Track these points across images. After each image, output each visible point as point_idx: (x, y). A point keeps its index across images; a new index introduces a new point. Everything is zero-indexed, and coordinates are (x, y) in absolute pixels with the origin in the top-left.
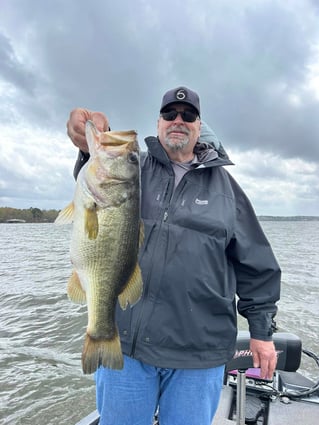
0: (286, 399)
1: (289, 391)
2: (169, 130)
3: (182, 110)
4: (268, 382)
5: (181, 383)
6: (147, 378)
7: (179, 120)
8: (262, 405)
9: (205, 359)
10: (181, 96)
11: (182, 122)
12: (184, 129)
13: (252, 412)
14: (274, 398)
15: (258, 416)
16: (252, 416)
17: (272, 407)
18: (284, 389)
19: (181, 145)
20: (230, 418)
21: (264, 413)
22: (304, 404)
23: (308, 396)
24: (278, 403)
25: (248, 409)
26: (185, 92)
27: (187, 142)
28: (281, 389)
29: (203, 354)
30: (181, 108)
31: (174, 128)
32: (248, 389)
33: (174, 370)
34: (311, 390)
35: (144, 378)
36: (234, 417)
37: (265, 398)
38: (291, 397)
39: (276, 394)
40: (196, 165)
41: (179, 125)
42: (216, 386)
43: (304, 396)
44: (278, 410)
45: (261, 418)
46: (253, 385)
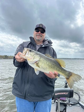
0: (71, 105)
1: (71, 103)
2: (37, 35)
3: (41, 30)
4: (66, 101)
5: (40, 104)
6: (30, 104)
7: (40, 32)
8: (65, 107)
9: (45, 98)
10: (41, 26)
11: (40, 33)
12: (41, 35)
13: (62, 109)
14: (67, 105)
15: (63, 110)
16: (62, 110)
17: (67, 107)
18: (70, 102)
19: (39, 39)
20: (56, 111)
21: (65, 109)
22: (75, 106)
23: (76, 104)
24: (69, 106)
25: (61, 108)
26: (42, 25)
27: (41, 39)
28: (69, 103)
29: (44, 97)
30: (41, 29)
31: (38, 34)
32: (60, 103)
33: (37, 102)
34: (77, 102)
35: (29, 104)
36: (57, 111)
37: (65, 105)
38: (72, 105)
39: (68, 104)
40: (42, 46)
41: (40, 34)
42: (50, 104)
43: (75, 104)
44: (68, 108)
45: (64, 111)
46: (62, 102)
